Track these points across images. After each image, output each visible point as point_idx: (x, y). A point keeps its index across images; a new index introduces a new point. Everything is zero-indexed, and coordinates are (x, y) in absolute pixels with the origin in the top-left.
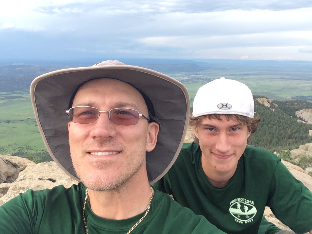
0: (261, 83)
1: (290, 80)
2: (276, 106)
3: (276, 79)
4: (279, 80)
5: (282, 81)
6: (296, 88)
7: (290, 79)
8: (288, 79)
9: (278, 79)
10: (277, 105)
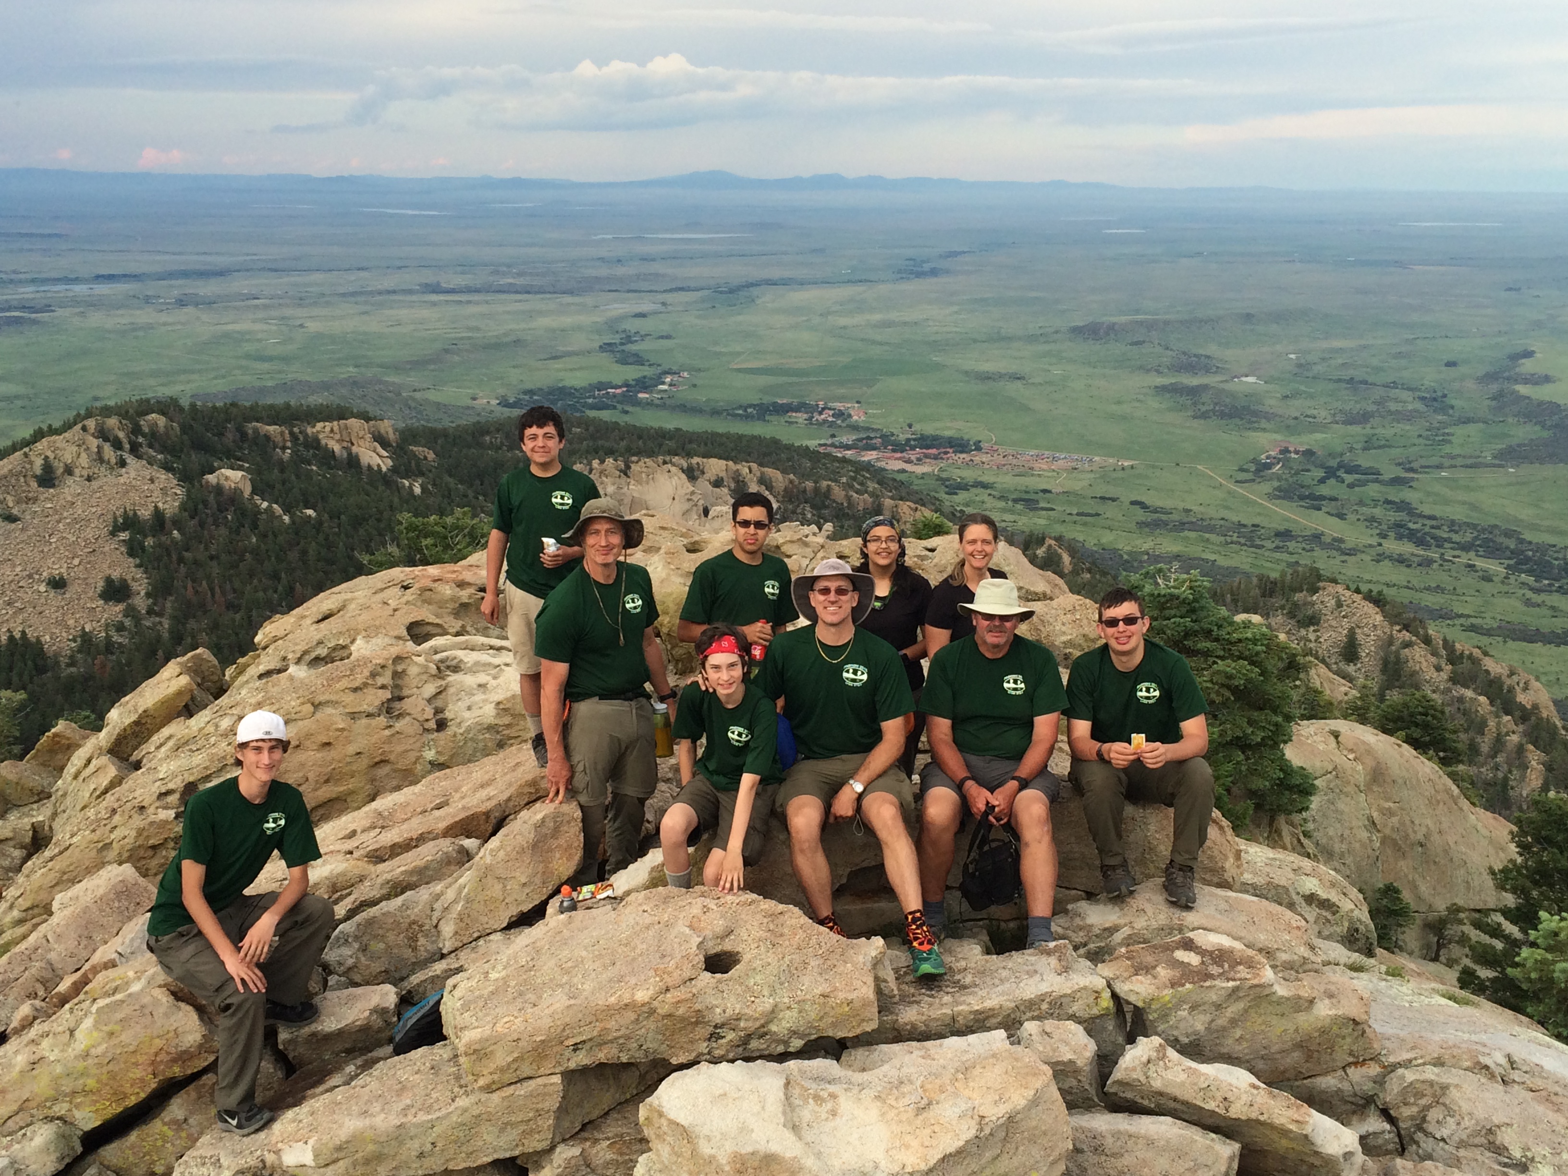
0: (313, 326)
1: (476, 297)
2: (426, 458)
3: (394, 292)
4: (414, 298)
5: (434, 304)
6: (517, 342)
7: (477, 291)
8: (469, 290)
9: (410, 292)
10: (431, 456)
